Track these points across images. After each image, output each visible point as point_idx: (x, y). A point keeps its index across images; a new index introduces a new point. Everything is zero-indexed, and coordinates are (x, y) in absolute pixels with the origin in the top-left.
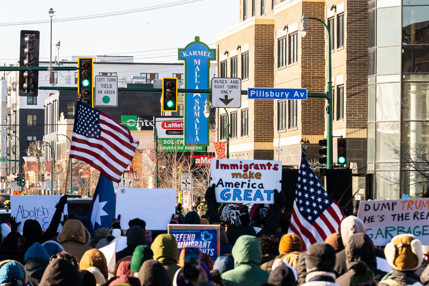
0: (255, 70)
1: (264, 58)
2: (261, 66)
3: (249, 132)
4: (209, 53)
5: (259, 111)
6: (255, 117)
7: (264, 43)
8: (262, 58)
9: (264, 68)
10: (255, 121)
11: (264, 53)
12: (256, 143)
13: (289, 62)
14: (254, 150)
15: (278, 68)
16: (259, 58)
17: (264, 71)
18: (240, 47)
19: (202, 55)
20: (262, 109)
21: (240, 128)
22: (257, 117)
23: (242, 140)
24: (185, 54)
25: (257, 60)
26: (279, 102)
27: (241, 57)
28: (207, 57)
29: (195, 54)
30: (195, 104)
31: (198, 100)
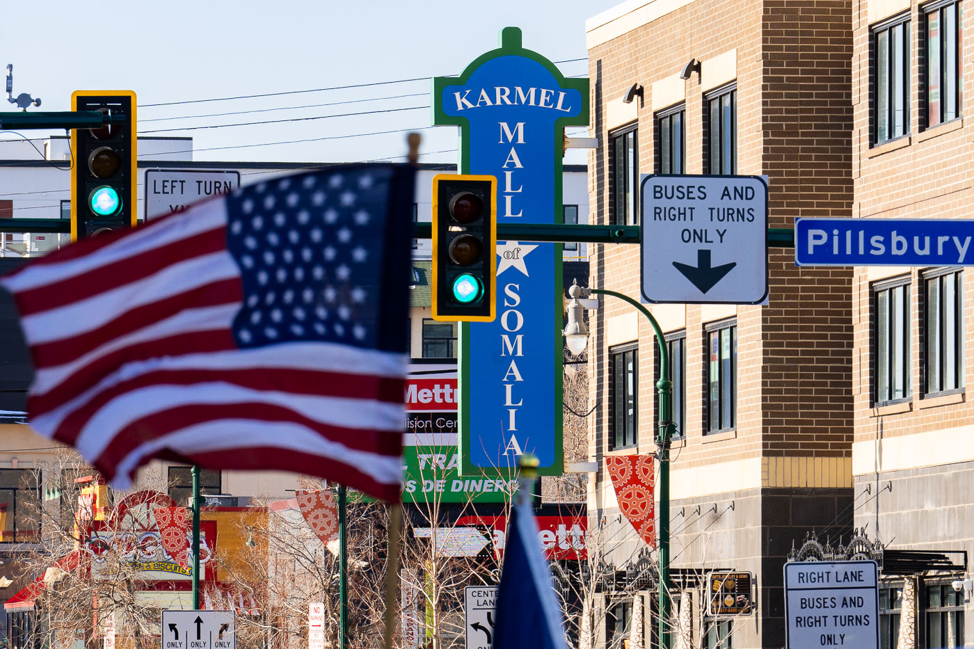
1: (802, 111)
2: (789, 142)
3: (738, 415)
4: (562, 95)
5: (780, 328)
6: (765, 352)
7: (802, 49)
8: (795, 111)
9: (803, 150)
10: (764, 368)
11: (802, 87)
12: (773, 459)
13: (920, 121)
14: (764, 491)
15: (871, 146)
16: (780, 111)
17: (803, 166)
18: (698, 68)
19: (532, 103)
20: (795, 320)
21: (700, 400)
22: (773, 352)
23: (711, 448)
24: (461, 102)
25: (773, 119)
26: (876, 290)
27: (701, 108)
28: (554, 110)
29: (502, 100)
30: (506, 304)
31: (517, 286)
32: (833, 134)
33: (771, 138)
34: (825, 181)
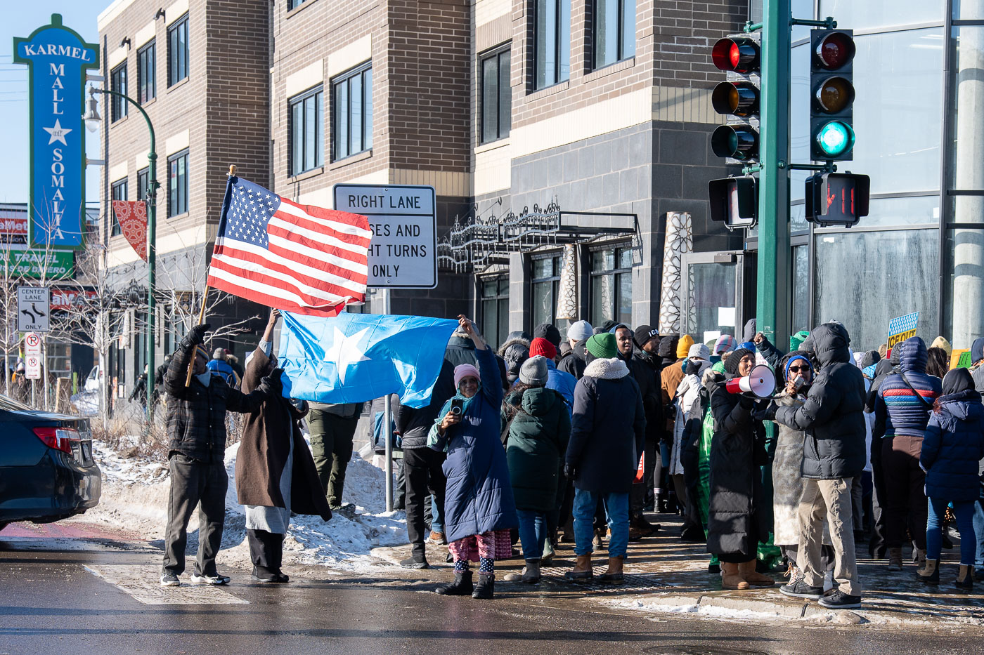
0: (208, 49)
1: (230, 24)
2: (222, 41)
3: (189, 203)
4: (85, 52)
5: (217, 150)
6: (208, 163)
8: (226, 23)
9: (231, 47)
10: (208, 173)
11: (230, 10)
12: (213, 225)
14: (207, 244)
16: (217, 22)
17: (231, 56)
18: (164, 14)
19: (68, 55)
20: (226, 146)
21: (166, 199)
22: (213, 164)
23: (172, 225)
24: (29, 51)
25: (212, 27)
26: (291, 104)
27: (166, 36)
28: (80, 59)
29: (52, 52)
30: (54, 159)
31: (61, 151)
32: (249, 39)
33: (211, 38)
34: (244, 66)
